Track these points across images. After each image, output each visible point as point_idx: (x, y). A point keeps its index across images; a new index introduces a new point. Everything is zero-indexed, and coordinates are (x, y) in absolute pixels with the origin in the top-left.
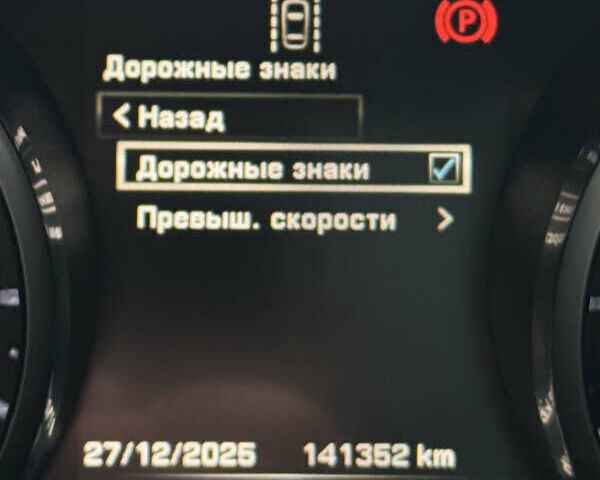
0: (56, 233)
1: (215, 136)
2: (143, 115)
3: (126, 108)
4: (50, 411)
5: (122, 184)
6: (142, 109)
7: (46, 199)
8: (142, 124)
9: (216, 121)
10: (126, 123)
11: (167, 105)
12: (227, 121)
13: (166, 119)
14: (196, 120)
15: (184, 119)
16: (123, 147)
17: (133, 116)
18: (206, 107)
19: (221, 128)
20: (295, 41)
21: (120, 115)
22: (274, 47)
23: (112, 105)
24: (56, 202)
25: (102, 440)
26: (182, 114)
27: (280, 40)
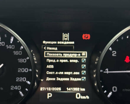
0: (36, 62)
1: (56, 51)
2: (47, 48)
3: (45, 47)
4: (36, 84)
5: (45, 56)
6: (47, 47)
7: (35, 58)
8: (47, 49)
9: (56, 49)
10: (45, 49)
11: (50, 47)
12: (57, 49)
13: (50, 49)
14: (54, 49)
15: (52, 49)
16: (45, 52)
17: (46, 48)
18: (55, 47)
19: (57, 50)
20: (66, 39)
21: (45, 48)
22: (63, 40)
23: (44, 47)
24: (36, 59)
25: (43, 87)
26: (52, 48)
27: (64, 39)
